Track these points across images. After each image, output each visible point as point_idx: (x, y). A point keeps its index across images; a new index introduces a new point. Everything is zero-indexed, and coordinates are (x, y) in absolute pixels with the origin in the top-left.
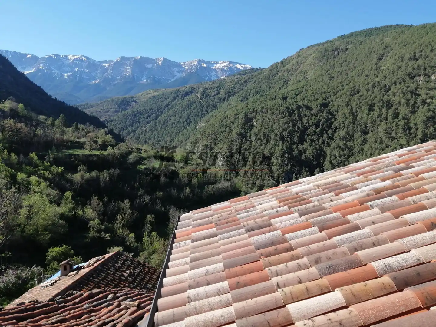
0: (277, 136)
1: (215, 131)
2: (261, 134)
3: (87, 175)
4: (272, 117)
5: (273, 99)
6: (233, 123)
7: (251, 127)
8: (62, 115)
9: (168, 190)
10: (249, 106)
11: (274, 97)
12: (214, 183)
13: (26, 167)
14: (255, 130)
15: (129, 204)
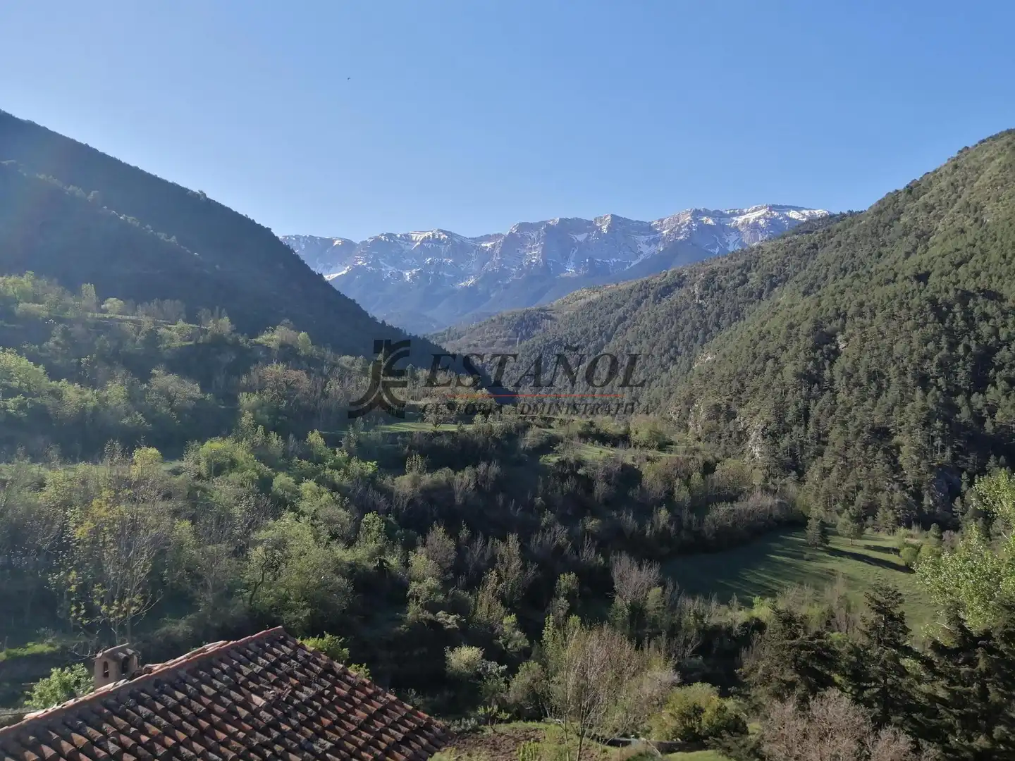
0: (905, 374)
1: (740, 369)
2: (862, 370)
3: (427, 479)
4: (888, 327)
5: (888, 282)
6: (784, 348)
7: (832, 356)
9: (615, 514)
10: (823, 303)
11: (891, 276)
12: (732, 499)
13: (299, 462)
14: (843, 363)
15: (518, 545)
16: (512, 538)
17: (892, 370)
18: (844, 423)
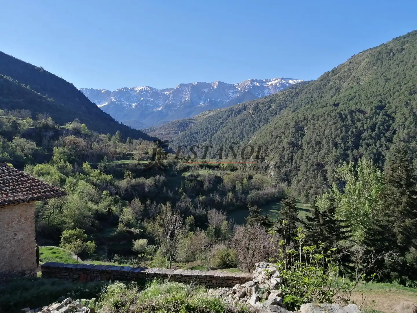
0: (329, 143)
1: (266, 142)
2: (313, 140)
3: (134, 181)
4: (323, 124)
5: (324, 107)
6: (283, 133)
7: (302, 136)
8: (118, 131)
9: (211, 195)
10: (299, 115)
11: (325, 104)
12: (258, 189)
13: (79, 175)
14: (306, 138)
15: (171, 206)
16: (168, 204)
17: (324, 140)
18: (306, 162)
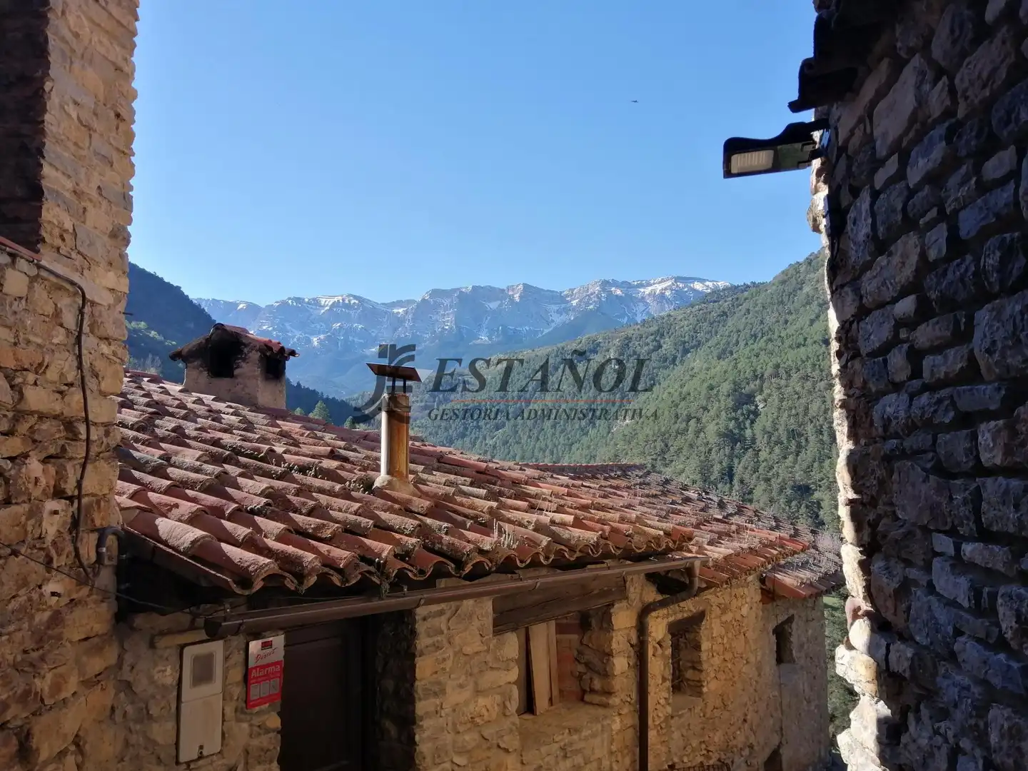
0: (821, 433)
1: (663, 429)
2: (781, 429)
4: (803, 388)
5: (798, 346)
6: (705, 409)
7: (751, 416)
8: (319, 403)
10: (739, 365)
11: (801, 340)
14: (763, 422)
17: (810, 428)
18: (768, 480)
